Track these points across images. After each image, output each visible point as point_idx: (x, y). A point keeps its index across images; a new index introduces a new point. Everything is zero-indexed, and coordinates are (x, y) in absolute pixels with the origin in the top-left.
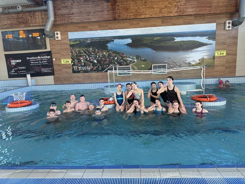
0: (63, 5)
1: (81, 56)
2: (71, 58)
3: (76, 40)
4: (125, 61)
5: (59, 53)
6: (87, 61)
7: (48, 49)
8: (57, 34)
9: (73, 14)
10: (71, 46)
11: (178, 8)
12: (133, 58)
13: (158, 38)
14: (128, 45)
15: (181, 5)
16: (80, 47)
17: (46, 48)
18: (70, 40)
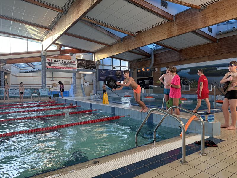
0: (159, 56)
3: (163, 71)
4: (187, 82)
5: (156, 78)
7: (152, 76)
8: (156, 69)
10: (161, 74)
11: (216, 50)
12: (191, 81)
14: (189, 73)
15: (218, 48)
17: (151, 76)
18: (161, 71)
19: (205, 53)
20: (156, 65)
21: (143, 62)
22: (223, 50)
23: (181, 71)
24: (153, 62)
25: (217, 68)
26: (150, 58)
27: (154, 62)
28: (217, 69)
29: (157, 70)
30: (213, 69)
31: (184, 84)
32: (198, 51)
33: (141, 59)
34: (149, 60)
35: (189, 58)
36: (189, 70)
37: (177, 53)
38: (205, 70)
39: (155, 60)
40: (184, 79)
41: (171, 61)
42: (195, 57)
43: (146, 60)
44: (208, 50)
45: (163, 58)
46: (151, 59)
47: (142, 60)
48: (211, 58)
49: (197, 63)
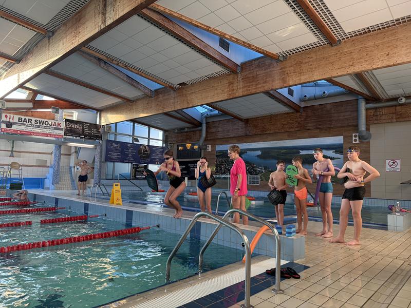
0: (213, 125)
1: (222, 165)
2: (216, 166)
3: (220, 151)
4: (255, 170)
6: (226, 169)
8: (208, 147)
9: (218, 132)
10: (217, 156)
11: (299, 123)
12: (261, 169)
13: (284, 151)
14: (258, 156)
15: (301, 121)
16: (222, 157)
18: (217, 151)
19: (283, 128)
20: (209, 140)
21: (188, 133)
22: (310, 125)
23: (247, 152)
24: (204, 135)
25: (301, 151)
26: (200, 128)
27: (206, 135)
28: (299, 152)
29: (210, 148)
30: (294, 153)
31: (252, 175)
32: (273, 123)
33: (184, 129)
34: (197, 132)
35: (259, 133)
36: (259, 153)
37: (241, 123)
38: (282, 153)
39: (207, 132)
40: (252, 166)
41: (232, 136)
42: (268, 132)
43: (194, 131)
44: (287, 123)
45: (220, 129)
46: (201, 130)
47: (186, 130)
48: (292, 136)
49: (272, 142)
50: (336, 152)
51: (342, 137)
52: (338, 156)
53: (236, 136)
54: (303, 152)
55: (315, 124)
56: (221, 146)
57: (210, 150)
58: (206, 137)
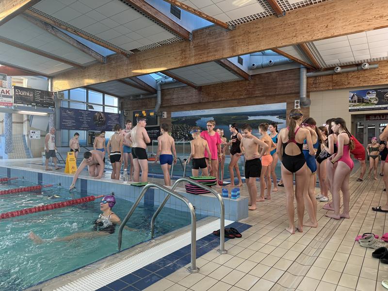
0: (168, 92)
1: (177, 131)
2: (172, 132)
3: (175, 118)
6: (182, 135)
9: (173, 99)
10: (173, 123)
11: (247, 91)
13: (234, 117)
15: (250, 89)
16: (177, 124)
17: (157, 124)
18: (172, 118)
19: (233, 95)
20: (165, 107)
21: (143, 100)
22: (257, 92)
24: (159, 102)
26: (155, 95)
27: (162, 102)
28: (248, 118)
29: (165, 115)
30: (243, 119)
32: (224, 91)
33: (139, 96)
34: (153, 99)
35: (212, 100)
37: (195, 90)
38: (232, 119)
39: (162, 99)
41: (186, 103)
42: (220, 100)
43: (149, 98)
44: (237, 91)
45: (175, 96)
46: (156, 97)
47: (141, 97)
48: (241, 102)
49: (223, 109)
50: (280, 117)
51: (286, 103)
52: (282, 120)
53: (190, 103)
54: (251, 118)
55: (261, 92)
56: (176, 113)
57: (165, 117)
58: (162, 104)
